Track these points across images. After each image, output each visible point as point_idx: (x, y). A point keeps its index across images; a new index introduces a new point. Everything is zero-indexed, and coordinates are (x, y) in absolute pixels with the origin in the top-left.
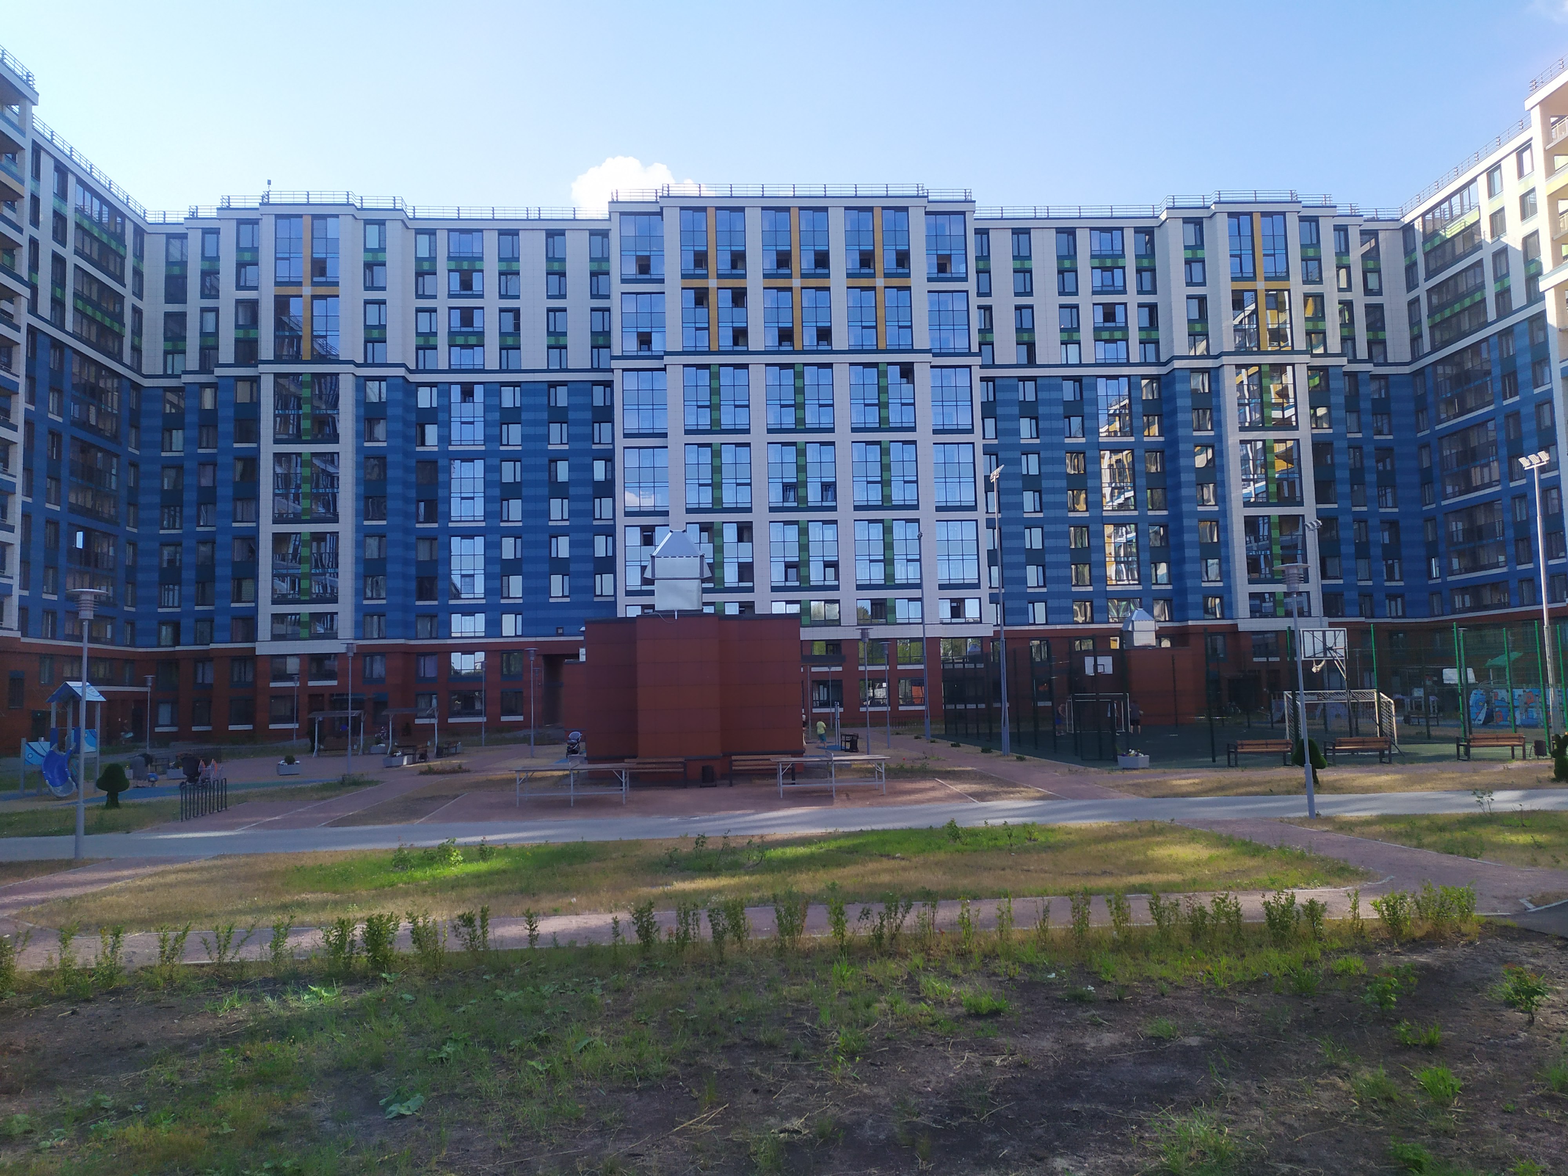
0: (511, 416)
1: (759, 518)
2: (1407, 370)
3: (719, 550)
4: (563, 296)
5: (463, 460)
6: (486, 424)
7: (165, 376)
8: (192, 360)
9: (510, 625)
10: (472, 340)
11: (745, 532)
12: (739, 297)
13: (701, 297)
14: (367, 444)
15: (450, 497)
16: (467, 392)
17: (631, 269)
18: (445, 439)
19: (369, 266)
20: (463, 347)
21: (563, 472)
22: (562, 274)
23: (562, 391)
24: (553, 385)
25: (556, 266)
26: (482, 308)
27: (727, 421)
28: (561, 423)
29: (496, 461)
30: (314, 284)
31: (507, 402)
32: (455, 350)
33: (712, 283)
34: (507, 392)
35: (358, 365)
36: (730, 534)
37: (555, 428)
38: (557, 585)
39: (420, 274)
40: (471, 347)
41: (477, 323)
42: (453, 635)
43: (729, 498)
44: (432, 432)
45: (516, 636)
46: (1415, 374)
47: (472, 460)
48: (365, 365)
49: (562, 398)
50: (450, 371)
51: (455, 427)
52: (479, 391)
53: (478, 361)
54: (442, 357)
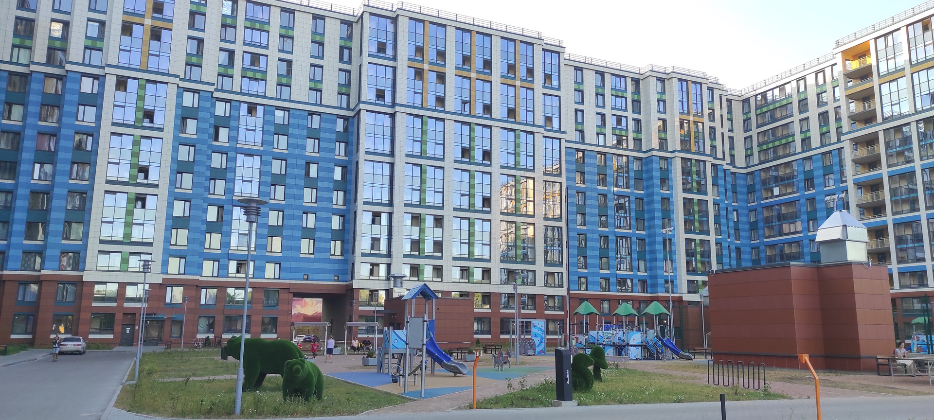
0: (281, 130)
1: (447, 213)
2: (744, 171)
3: (421, 231)
4: (322, 58)
5: (246, 155)
6: (264, 132)
7: (11, 63)
8: (40, 54)
9: (271, 271)
10: (259, 76)
11: (439, 221)
12: (441, 78)
13: (419, 74)
14: (181, 135)
15: (235, 179)
16: (252, 108)
17: (374, 49)
18: (233, 139)
19: (193, 14)
20: (251, 79)
21: (314, 170)
22: (322, 44)
23: (316, 118)
24: (311, 113)
25: (318, 38)
26: (267, 56)
27: (430, 152)
28: (315, 139)
29: (269, 158)
30: (153, 18)
31: (279, 121)
32: (246, 80)
33: (426, 67)
34: (279, 114)
35: (181, 80)
36: (429, 222)
37: (310, 142)
38: (306, 246)
39: (224, 26)
40: (257, 80)
41: (262, 64)
42: (230, 275)
43: (429, 199)
44: (223, 133)
45: (275, 278)
46: (748, 174)
47: (252, 155)
48: (184, 80)
49: (316, 121)
50: (241, 93)
51: (242, 132)
52: (260, 110)
53: (261, 91)
54: (237, 82)
